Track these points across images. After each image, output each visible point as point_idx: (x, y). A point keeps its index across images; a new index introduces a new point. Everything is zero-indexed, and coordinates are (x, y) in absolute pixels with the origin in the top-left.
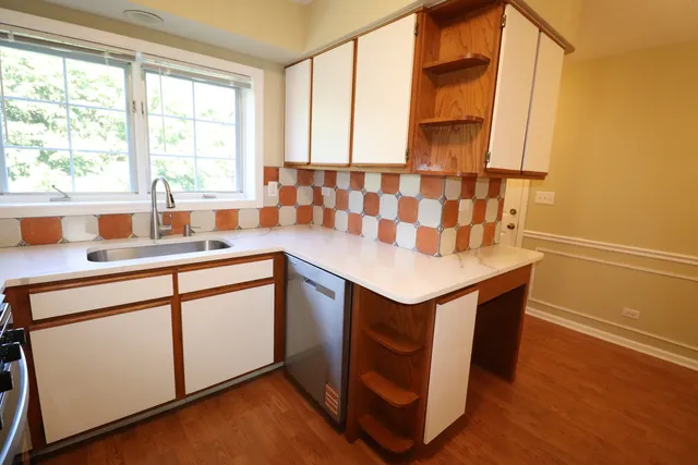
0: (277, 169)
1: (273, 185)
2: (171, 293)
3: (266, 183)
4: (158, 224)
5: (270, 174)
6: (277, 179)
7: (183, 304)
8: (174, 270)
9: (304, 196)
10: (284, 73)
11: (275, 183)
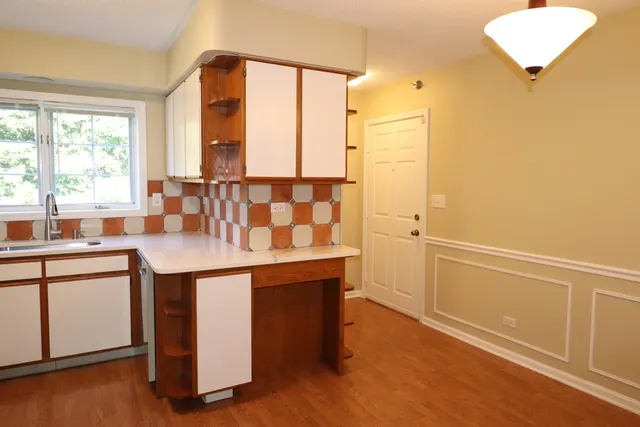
0: (162, 182)
1: (157, 196)
2: (40, 276)
3: (150, 195)
4: (51, 228)
5: (154, 187)
6: (161, 190)
7: (49, 285)
8: (43, 259)
9: (190, 206)
10: (165, 102)
11: (160, 195)
